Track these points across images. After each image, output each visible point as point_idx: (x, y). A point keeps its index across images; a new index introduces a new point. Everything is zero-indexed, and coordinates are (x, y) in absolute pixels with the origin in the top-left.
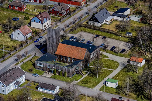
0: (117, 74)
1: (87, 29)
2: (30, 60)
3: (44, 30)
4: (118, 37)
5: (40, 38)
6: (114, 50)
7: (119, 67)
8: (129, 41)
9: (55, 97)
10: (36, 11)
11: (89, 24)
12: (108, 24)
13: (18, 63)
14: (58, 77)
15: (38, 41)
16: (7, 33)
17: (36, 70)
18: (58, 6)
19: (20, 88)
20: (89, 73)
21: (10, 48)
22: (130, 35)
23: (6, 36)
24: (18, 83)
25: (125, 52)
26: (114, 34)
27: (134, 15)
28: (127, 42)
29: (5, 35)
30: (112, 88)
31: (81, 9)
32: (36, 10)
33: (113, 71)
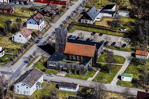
0: (127, 69)
1: (80, 27)
2: (39, 61)
3: (41, 31)
4: (113, 33)
5: (40, 39)
6: (115, 45)
7: (126, 61)
8: (125, 36)
9: (78, 95)
10: (25, 13)
11: (82, 22)
12: (99, 21)
13: (29, 65)
14: (73, 75)
15: (39, 42)
16: (5, 36)
17: (49, 70)
18: (48, 7)
19: (41, 88)
20: (100, 69)
21: (15, 51)
22: (124, 30)
23: (6, 39)
24: (39, 84)
25: (126, 47)
26: (109, 30)
27: (122, 11)
28: (124, 37)
29: (4, 38)
30: (128, 82)
31: (68, 9)
32: (25, 11)
33: (122, 66)
